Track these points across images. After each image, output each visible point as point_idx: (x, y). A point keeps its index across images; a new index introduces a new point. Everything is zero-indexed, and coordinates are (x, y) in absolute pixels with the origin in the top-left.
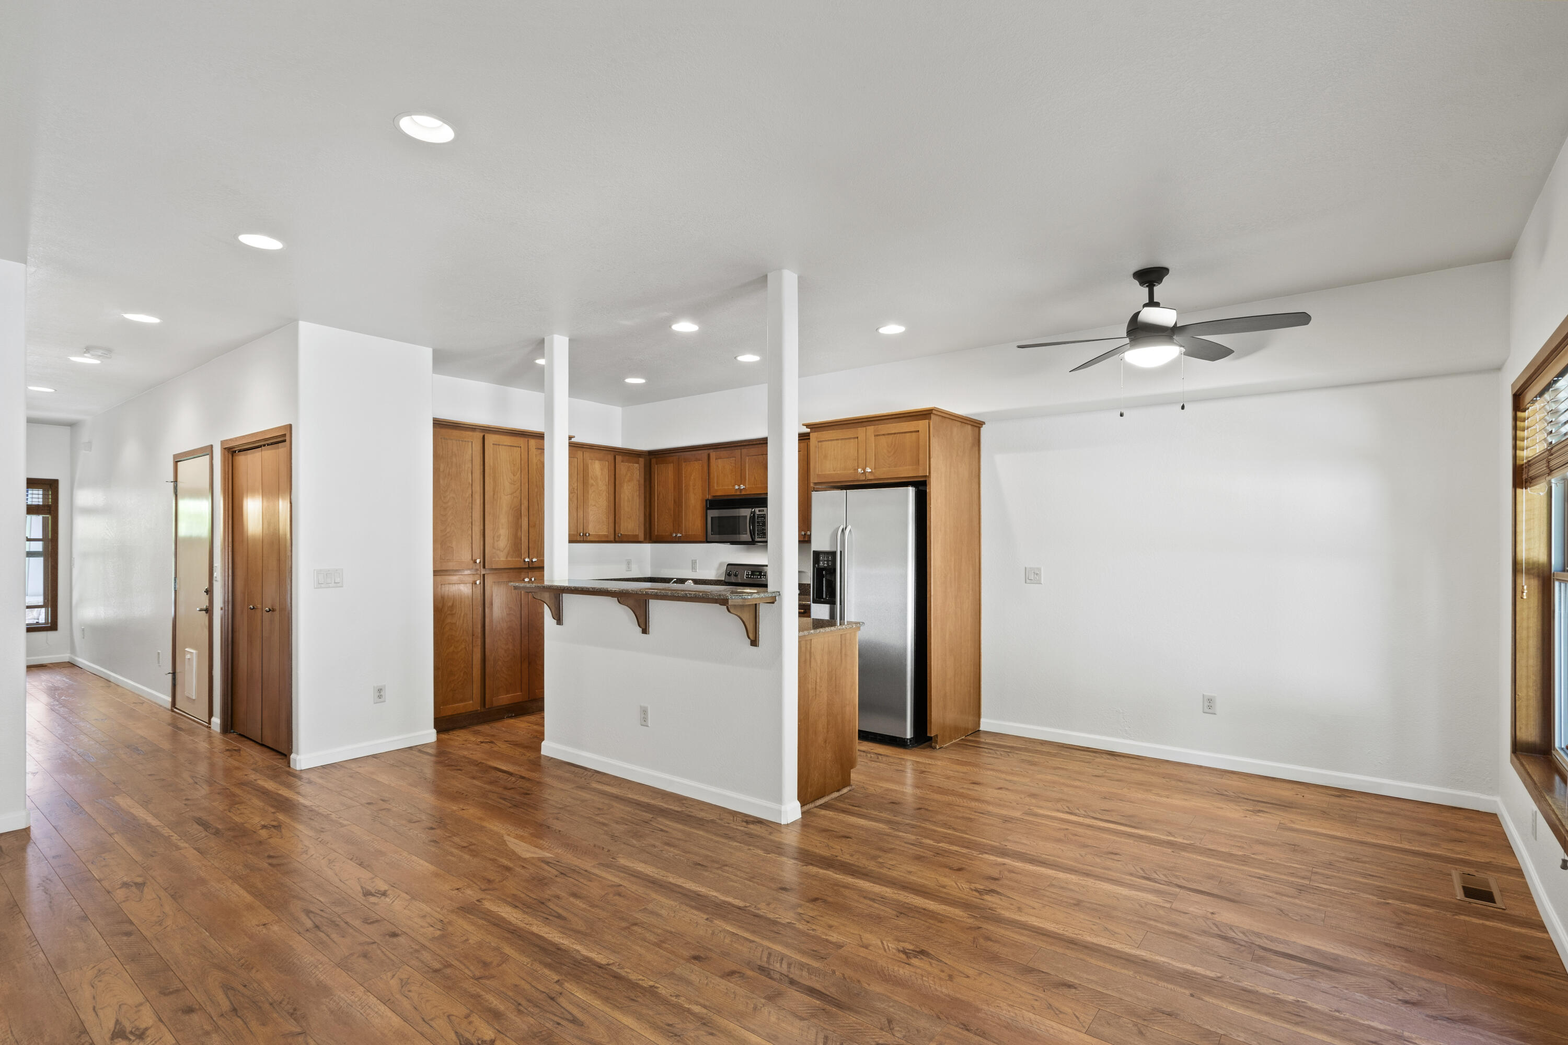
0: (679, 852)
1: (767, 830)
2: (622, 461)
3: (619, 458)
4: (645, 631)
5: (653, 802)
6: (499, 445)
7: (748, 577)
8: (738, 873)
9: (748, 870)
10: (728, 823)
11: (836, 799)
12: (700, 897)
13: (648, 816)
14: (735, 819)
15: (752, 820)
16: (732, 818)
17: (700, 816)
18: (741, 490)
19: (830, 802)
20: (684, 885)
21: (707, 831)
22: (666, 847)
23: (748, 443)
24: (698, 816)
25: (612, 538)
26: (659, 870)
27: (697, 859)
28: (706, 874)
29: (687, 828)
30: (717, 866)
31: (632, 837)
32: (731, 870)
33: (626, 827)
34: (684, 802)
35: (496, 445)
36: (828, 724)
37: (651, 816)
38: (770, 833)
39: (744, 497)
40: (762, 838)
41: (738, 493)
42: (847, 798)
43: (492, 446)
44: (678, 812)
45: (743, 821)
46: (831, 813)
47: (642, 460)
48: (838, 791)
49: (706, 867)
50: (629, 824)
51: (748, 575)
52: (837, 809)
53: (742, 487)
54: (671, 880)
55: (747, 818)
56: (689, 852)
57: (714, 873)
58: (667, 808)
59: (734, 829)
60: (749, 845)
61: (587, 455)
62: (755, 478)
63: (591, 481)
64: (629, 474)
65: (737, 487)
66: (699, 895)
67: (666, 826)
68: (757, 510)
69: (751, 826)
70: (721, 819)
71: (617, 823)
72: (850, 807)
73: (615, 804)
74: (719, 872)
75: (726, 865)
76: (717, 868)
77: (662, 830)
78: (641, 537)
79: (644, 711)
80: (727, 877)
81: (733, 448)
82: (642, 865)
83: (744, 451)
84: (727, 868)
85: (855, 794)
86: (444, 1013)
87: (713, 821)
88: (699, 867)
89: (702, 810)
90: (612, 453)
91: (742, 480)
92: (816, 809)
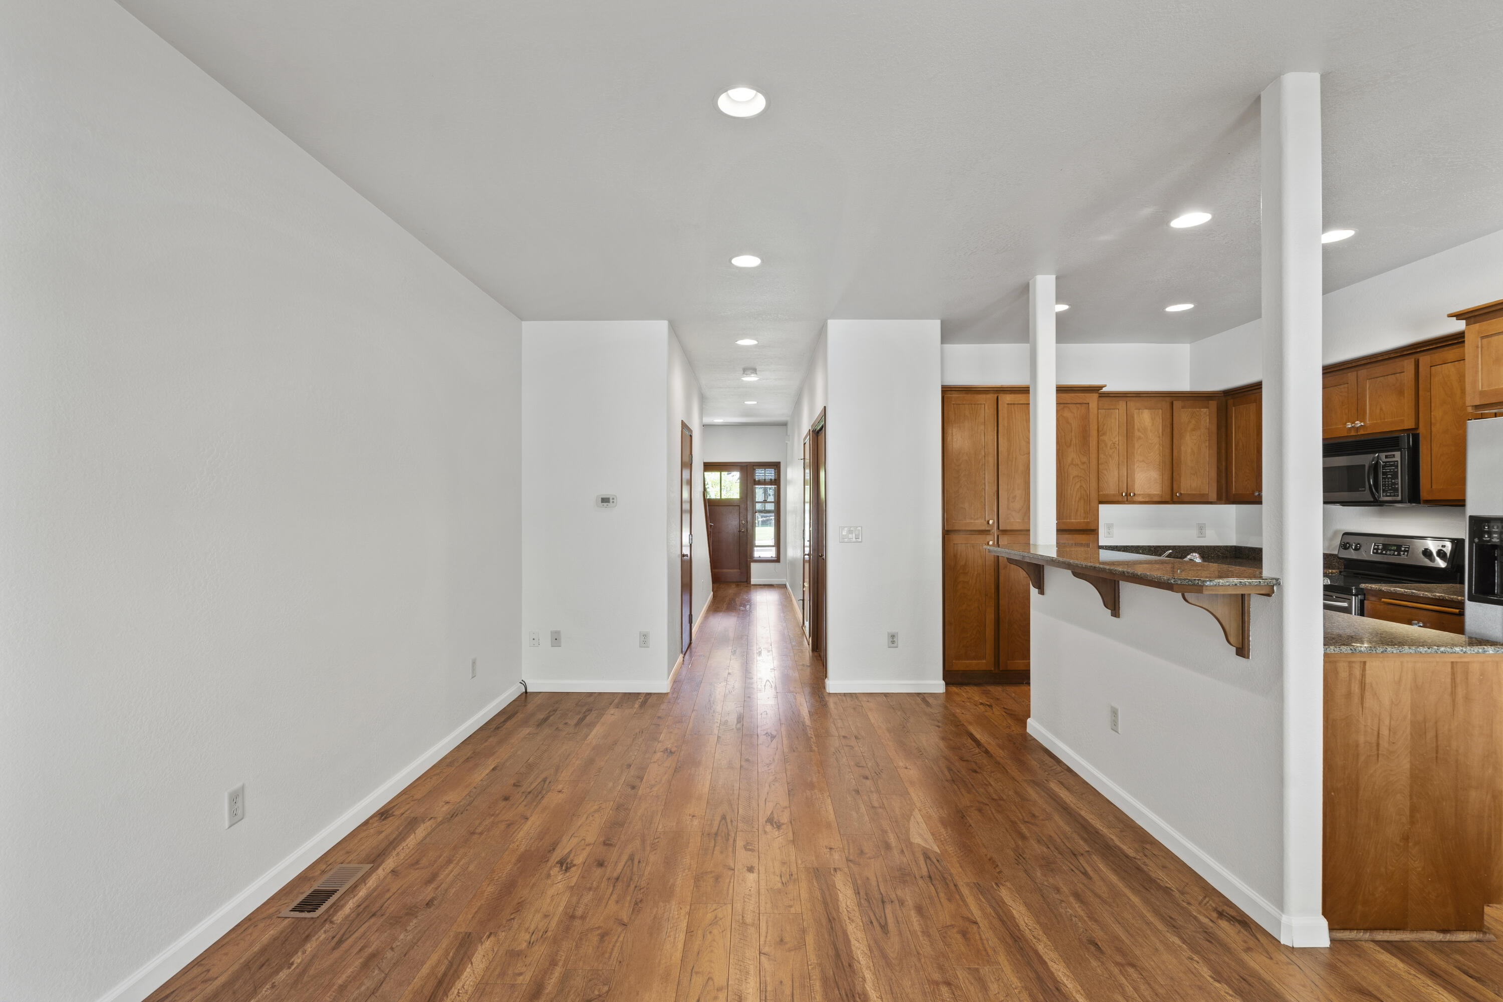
0: (1082, 913)
1: (1245, 942)
2: (1183, 407)
3: (1177, 404)
4: (1116, 612)
5: (1105, 830)
6: (1014, 404)
7: (1377, 553)
8: (1143, 987)
9: (1161, 991)
10: (1189, 903)
11: (1432, 944)
12: (1057, 993)
13: (1083, 846)
14: (1205, 901)
15: (1234, 914)
16: (1201, 898)
17: (1153, 875)
18: (1357, 429)
19: (1416, 945)
20: (1050, 964)
21: (1146, 901)
22: (1072, 899)
23: (1369, 361)
24: (1151, 873)
25: (1168, 498)
26: (1037, 927)
27: (1099, 934)
28: (1094, 963)
29: (1120, 885)
30: (1119, 959)
31: (1041, 866)
32: (1135, 975)
33: (1045, 850)
34: (1148, 846)
35: (1011, 404)
36: (1413, 810)
37: (1087, 849)
38: (1248, 950)
39: (1363, 438)
40: (1226, 949)
41: (1353, 433)
42: (1462, 953)
43: (1006, 406)
44: (1127, 856)
45: (1215, 910)
46: (1401, 965)
47: (1213, 404)
48: (1444, 931)
49: (1102, 952)
50: (1052, 848)
51: (1377, 549)
52: (1419, 964)
53: (1358, 424)
54: (1041, 948)
55: (1225, 908)
56: (1096, 921)
57: (1106, 969)
58: (1117, 847)
59: (1191, 915)
60: (1197, 952)
61: (1132, 404)
62: (1381, 409)
63: (1137, 434)
64: (1193, 422)
65: (1349, 425)
66: (1058, 989)
67: (1096, 870)
68: (1383, 455)
69: (1224, 924)
70: (1182, 893)
71: (1039, 841)
72: (1457, 972)
73: (1057, 817)
74: (1116, 971)
75: (1133, 966)
76: (1117, 964)
77: (1085, 874)
78: (1213, 496)
79: (1114, 712)
80: (1121, 985)
81: (1345, 371)
82: (1023, 909)
83: (1363, 372)
84: (1131, 970)
85: (1489, 952)
86: (710, 973)
87: (1167, 891)
88: (1092, 948)
89: (1164, 867)
90: (1168, 399)
91: (1361, 416)
92: (1372, 945)
